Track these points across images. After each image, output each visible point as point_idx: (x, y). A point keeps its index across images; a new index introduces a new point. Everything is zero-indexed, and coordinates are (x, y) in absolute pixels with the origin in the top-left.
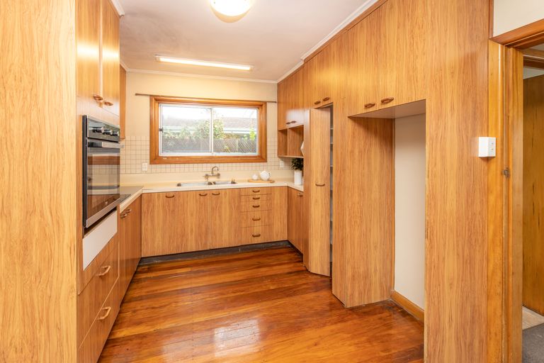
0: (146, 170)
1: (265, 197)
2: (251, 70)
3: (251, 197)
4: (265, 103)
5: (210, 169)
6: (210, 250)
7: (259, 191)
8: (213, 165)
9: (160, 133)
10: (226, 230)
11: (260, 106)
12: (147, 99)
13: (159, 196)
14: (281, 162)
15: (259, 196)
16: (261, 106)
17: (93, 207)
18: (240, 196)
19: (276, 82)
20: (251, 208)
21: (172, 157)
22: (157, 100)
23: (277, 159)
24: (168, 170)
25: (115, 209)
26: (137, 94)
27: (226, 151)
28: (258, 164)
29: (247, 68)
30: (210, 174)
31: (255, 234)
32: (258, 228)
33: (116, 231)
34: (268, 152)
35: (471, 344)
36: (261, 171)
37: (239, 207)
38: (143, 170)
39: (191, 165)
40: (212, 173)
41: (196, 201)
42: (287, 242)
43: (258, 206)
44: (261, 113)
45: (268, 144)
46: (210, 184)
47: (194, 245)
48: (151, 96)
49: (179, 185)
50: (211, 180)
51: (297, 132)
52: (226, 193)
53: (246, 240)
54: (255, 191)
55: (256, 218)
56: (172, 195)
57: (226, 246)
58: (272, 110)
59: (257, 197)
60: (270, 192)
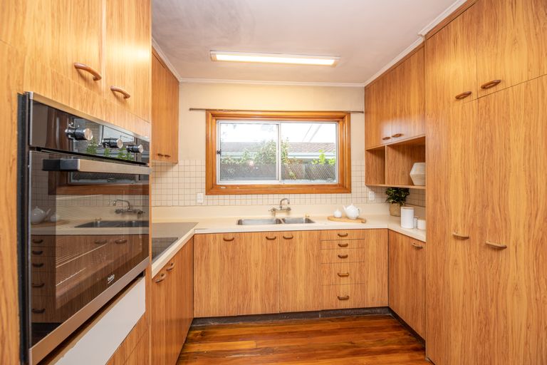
0: (202, 201)
1: (355, 244)
2: (334, 65)
3: (336, 243)
4: (349, 113)
5: (277, 202)
6: (281, 314)
7: (346, 235)
8: (282, 196)
9: (218, 156)
10: (301, 286)
12: (203, 114)
13: (215, 239)
14: (370, 192)
15: (347, 242)
16: (343, 118)
17: (58, 306)
18: (320, 241)
19: (364, 85)
20: (336, 259)
21: (232, 186)
22: (215, 116)
23: (365, 189)
24: (227, 202)
25: (141, 275)
26: (191, 109)
28: (339, 195)
29: (330, 62)
30: (277, 207)
31: (342, 296)
32: (345, 287)
33: (143, 311)
34: (353, 179)
36: (347, 205)
37: (319, 257)
38: (199, 201)
39: (254, 196)
40: (281, 207)
41: (262, 246)
42: (387, 310)
43: (346, 257)
44: (342, 128)
45: (353, 168)
46: (279, 222)
47: (259, 306)
48: (207, 110)
49: (240, 223)
50: (280, 216)
51: (399, 151)
52: (301, 237)
53: (329, 303)
54: (341, 234)
55: (342, 273)
56: (230, 238)
57: (301, 311)
58: (358, 122)
59: (344, 243)
60: (362, 236)
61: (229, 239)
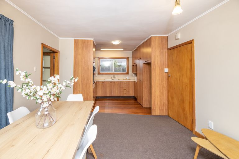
0: (97, 76)
1: (127, 84)
4: (128, 57)
5: (113, 76)
7: (126, 82)
8: (114, 75)
9: (100, 66)
10: (117, 91)
11: (127, 58)
12: (97, 58)
13: (100, 82)
18: (120, 83)
19: (132, 51)
20: (123, 87)
21: (103, 73)
22: (99, 58)
23: (132, 74)
24: (102, 76)
27: (118, 71)
28: (126, 75)
29: (122, 50)
31: (124, 94)
32: (125, 92)
34: (129, 71)
35: (163, 110)
36: (127, 77)
37: (120, 86)
39: (108, 75)
41: (109, 84)
42: (134, 97)
43: (125, 86)
44: (127, 61)
45: (129, 69)
49: (105, 80)
50: (113, 79)
52: (116, 82)
53: (122, 95)
54: (124, 82)
55: (125, 89)
58: (131, 59)
60: (129, 82)
61: (103, 82)
